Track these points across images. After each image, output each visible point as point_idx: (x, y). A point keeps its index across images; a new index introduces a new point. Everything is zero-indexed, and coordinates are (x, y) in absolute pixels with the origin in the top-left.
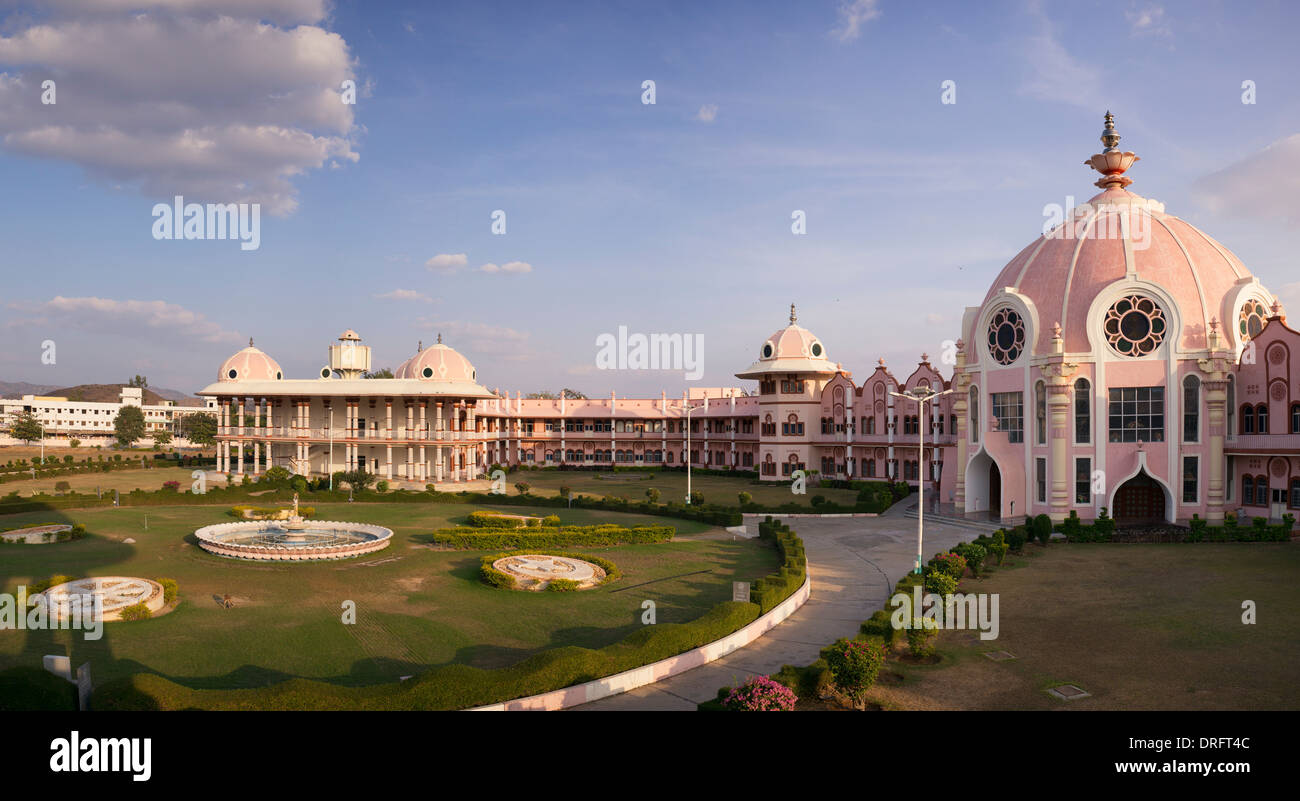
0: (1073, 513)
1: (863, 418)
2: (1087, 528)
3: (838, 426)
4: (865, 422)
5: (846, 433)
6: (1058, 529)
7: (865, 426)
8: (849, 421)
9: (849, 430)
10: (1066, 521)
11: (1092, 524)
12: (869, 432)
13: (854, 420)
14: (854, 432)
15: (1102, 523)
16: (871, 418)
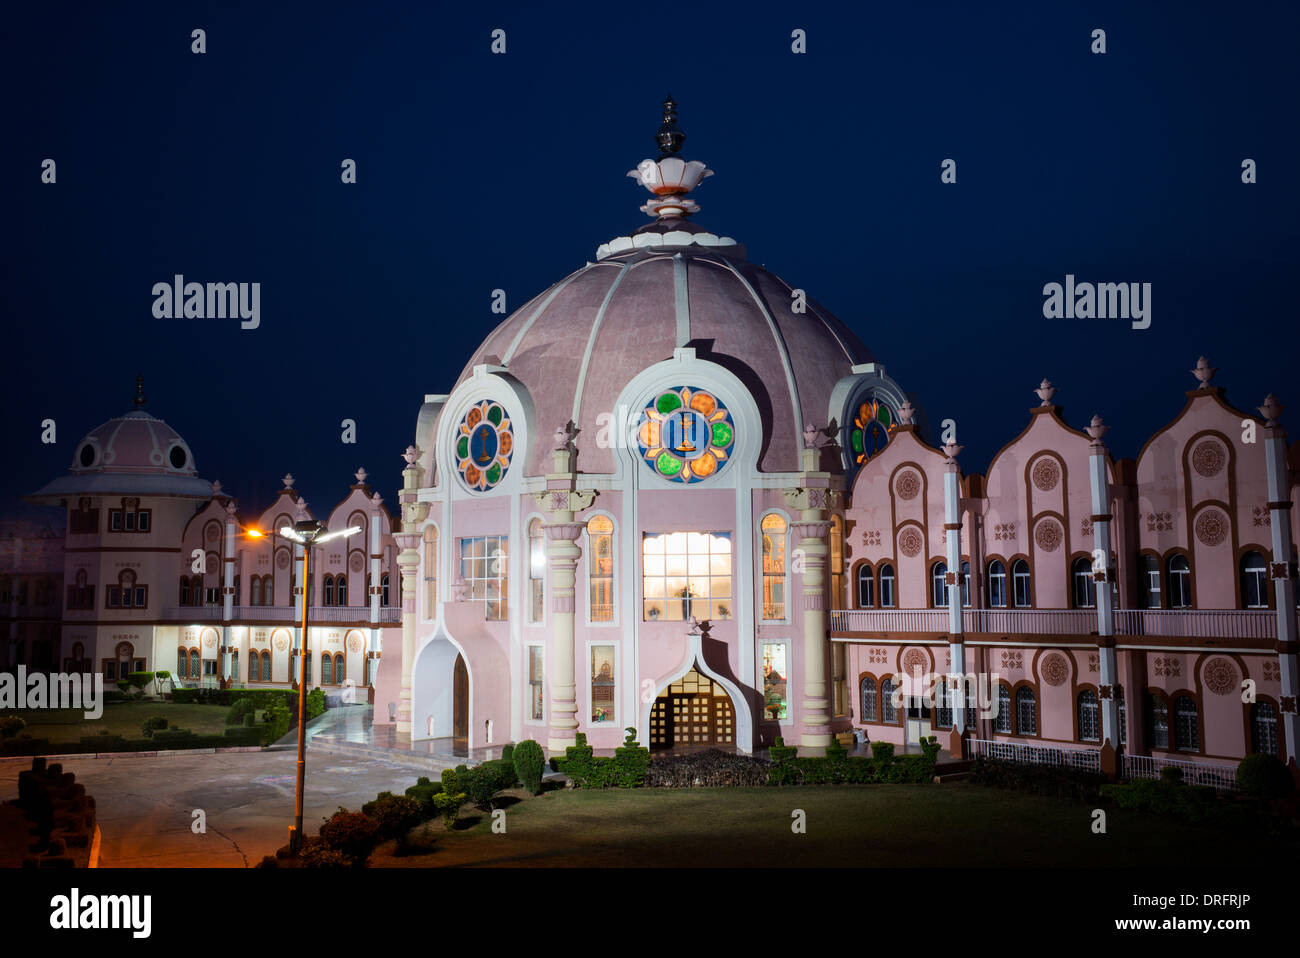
0: (581, 738)
1: (254, 578)
2: (601, 763)
3: (210, 592)
4: (257, 583)
5: (222, 604)
6: (555, 764)
7: (257, 591)
8: (229, 583)
9: (228, 599)
10: (570, 751)
11: (613, 755)
12: (262, 603)
13: (237, 580)
14: (236, 602)
15: (629, 753)
16: (267, 577)
